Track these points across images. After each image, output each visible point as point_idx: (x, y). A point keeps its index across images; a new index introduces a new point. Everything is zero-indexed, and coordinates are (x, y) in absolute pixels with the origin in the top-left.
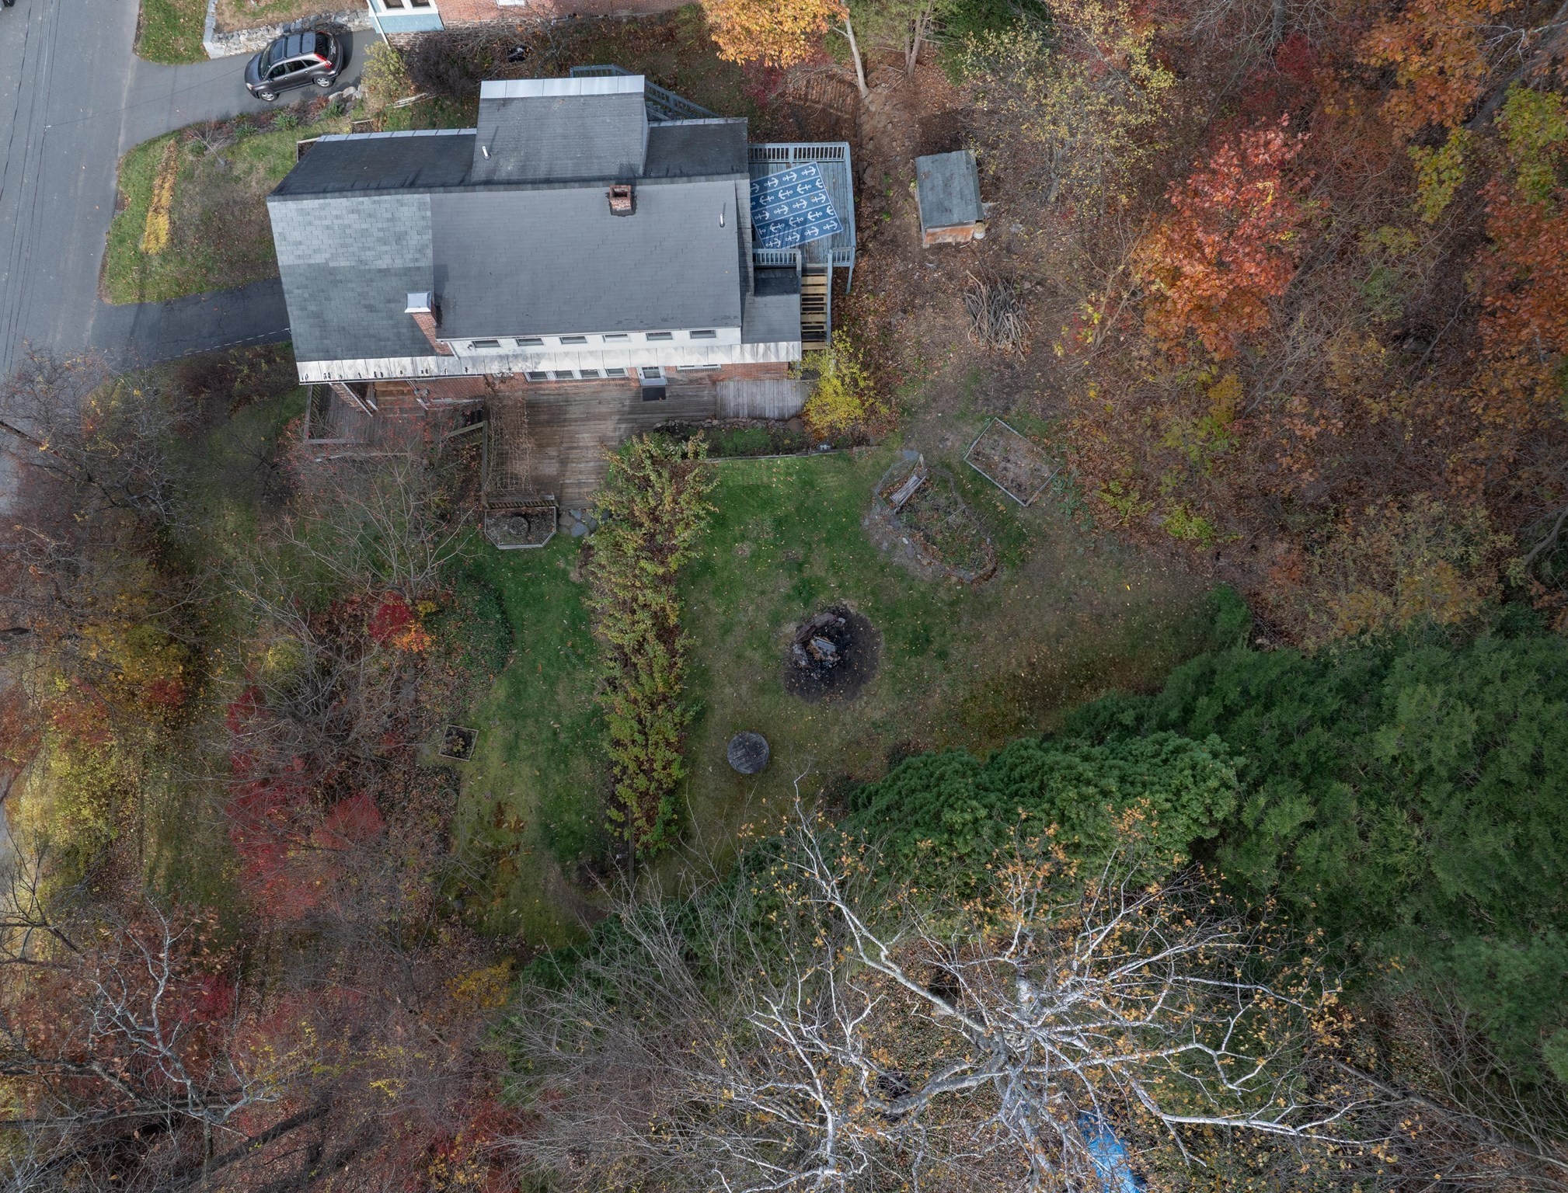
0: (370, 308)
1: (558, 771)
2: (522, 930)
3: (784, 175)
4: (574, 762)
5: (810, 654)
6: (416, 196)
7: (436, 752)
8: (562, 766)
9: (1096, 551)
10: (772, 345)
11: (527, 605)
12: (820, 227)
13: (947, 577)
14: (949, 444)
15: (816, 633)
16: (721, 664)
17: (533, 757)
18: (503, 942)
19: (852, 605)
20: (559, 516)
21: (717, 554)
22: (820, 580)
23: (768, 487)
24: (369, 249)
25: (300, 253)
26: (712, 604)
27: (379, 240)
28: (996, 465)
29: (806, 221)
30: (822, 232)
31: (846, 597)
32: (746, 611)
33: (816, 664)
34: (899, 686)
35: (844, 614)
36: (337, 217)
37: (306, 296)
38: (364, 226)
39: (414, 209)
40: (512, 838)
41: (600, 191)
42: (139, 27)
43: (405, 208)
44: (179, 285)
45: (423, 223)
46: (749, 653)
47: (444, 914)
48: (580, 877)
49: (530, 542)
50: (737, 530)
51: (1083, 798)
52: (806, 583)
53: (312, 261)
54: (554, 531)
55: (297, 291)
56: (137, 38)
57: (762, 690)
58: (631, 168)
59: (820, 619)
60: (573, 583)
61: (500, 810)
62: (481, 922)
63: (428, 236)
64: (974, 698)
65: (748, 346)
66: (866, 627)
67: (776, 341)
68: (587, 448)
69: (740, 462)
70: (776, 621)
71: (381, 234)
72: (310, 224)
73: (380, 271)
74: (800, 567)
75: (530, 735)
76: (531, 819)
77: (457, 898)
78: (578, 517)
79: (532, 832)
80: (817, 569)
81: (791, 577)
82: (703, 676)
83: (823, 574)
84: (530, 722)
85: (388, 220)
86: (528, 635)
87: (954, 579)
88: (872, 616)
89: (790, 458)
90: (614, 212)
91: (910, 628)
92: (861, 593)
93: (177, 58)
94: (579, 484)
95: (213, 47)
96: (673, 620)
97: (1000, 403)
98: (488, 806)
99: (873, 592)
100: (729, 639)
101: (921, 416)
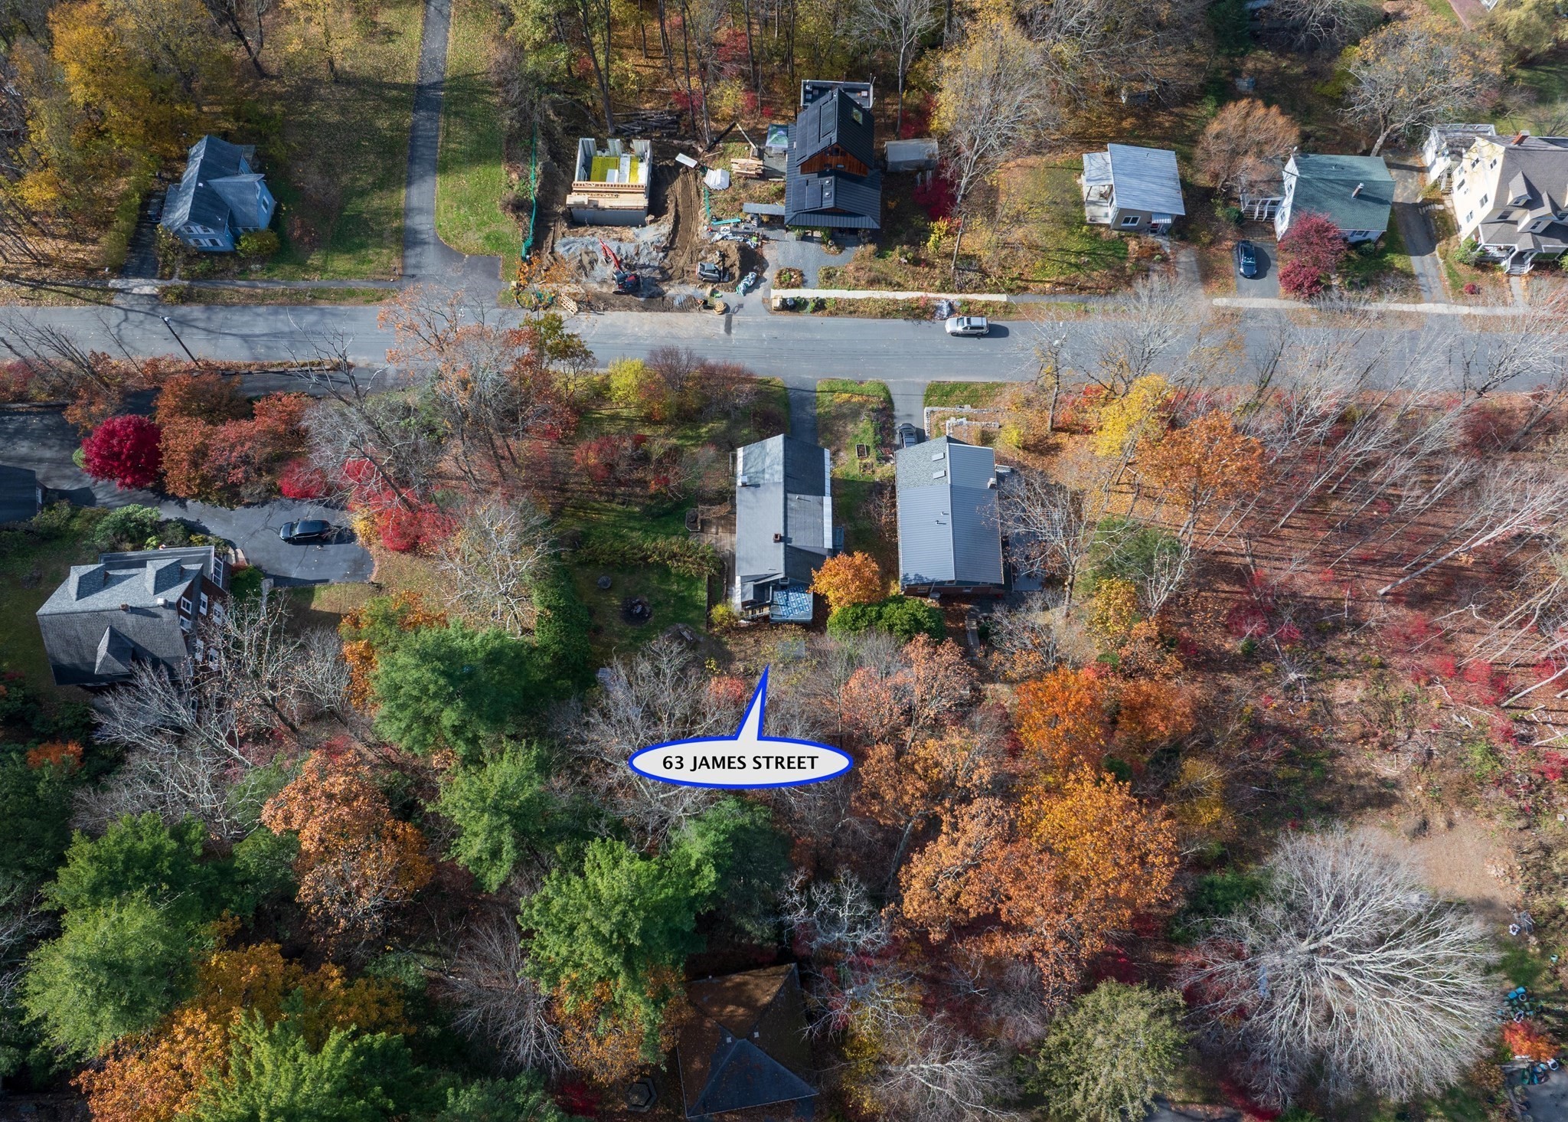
15: (643, 607)
19: (652, 618)
22: (661, 609)
25: (765, 446)
35: (649, 616)
41: (782, 532)
46: (639, 585)
52: (660, 605)
59: (648, 610)
70: (649, 595)
74: (667, 603)
90: (774, 535)
93: (928, 396)
94: (708, 536)
100: (644, 580)
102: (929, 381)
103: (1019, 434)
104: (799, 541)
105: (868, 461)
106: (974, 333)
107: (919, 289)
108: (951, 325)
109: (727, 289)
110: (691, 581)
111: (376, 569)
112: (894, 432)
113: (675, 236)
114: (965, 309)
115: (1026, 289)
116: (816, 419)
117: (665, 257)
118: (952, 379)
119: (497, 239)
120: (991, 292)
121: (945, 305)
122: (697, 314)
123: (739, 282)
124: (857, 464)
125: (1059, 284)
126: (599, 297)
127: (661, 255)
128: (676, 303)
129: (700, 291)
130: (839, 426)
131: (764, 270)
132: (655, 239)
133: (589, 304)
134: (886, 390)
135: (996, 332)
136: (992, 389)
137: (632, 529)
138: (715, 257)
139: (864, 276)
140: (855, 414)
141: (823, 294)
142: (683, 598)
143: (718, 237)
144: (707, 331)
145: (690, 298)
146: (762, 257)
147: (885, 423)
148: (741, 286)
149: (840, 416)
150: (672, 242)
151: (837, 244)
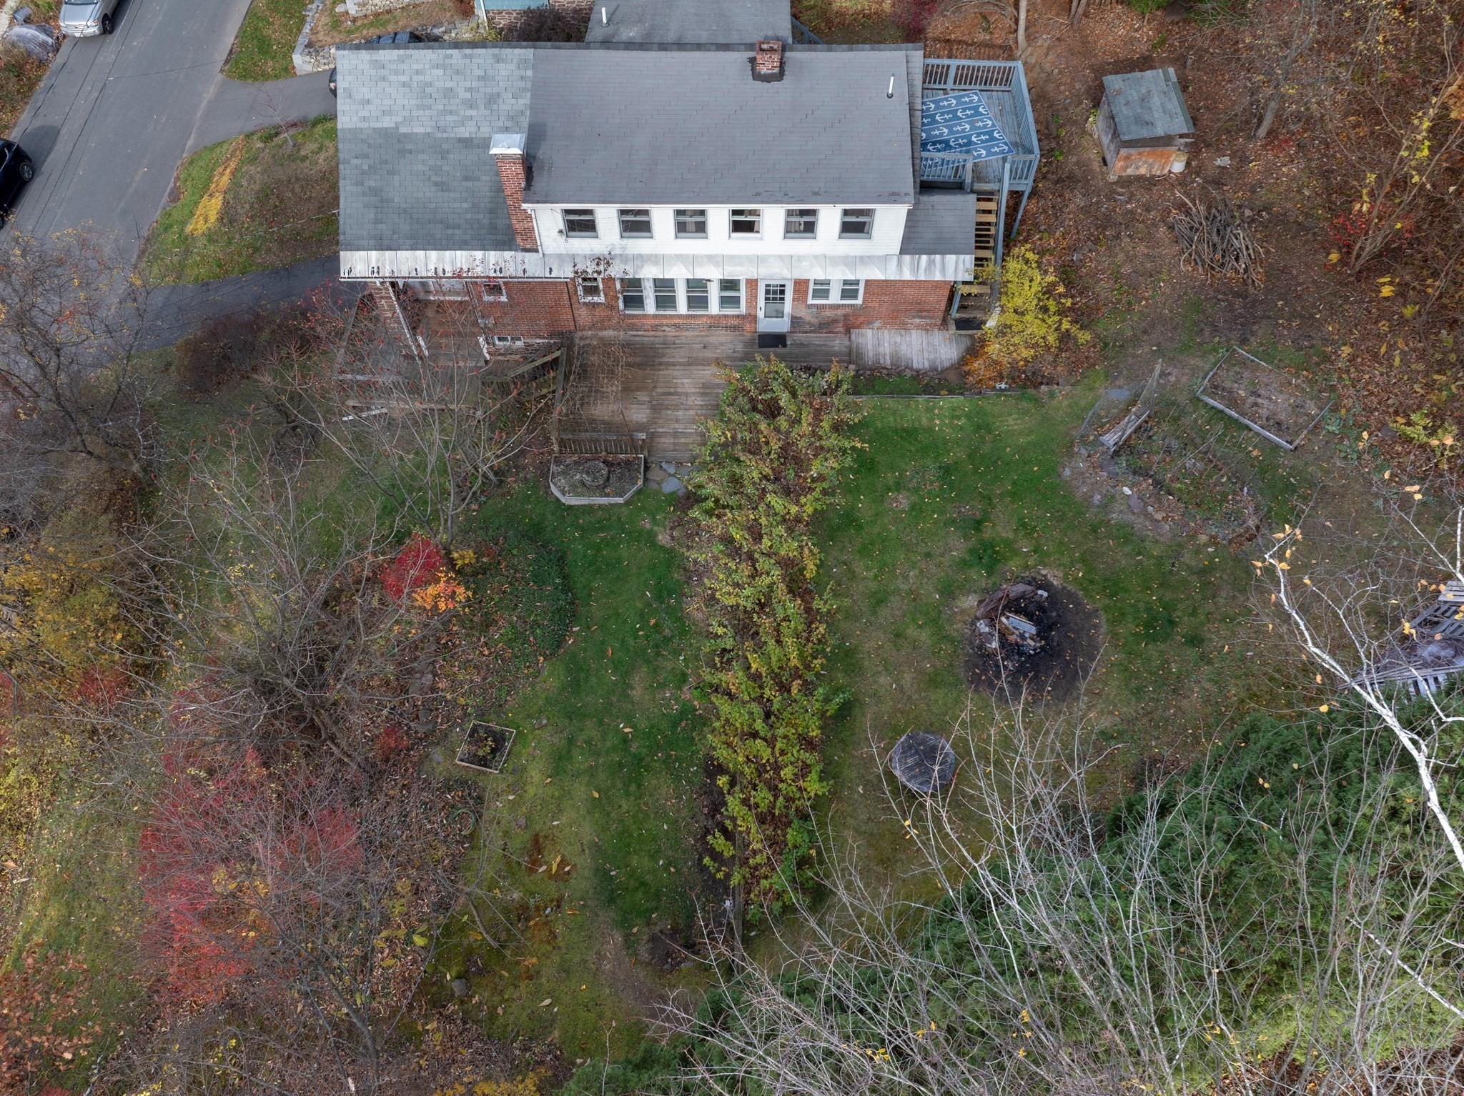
0: (442, 186)
1: (627, 794)
2: (556, 1034)
3: (942, 100)
4: (650, 782)
5: (1001, 634)
6: (517, 51)
7: (453, 758)
8: (633, 787)
10: (938, 257)
11: (598, 571)
12: (988, 149)
13: (1193, 536)
14: (1172, 379)
15: (1008, 608)
16: (872, 644)
17: (591, 771)
18: (525, 1049)
19: (1054, 576)
20: (647, 469)
21: (863, 505)
22: (1008, 543)
23: (929, 430)
24: (451, 113)
25: (365, 113)
26: (859, 567)
27: (464, 102)
28: (1244, 400)
29: (970, 143)
30: (989, 154)
31: (1045, 566)
32: (906, 578)
33: (1011, 648)
34: (1134, 683)
35: (1045, 586)
36: (417, 72)
37: (365, 167)
38: (449, 84)
39: (513, 66)
40: (552, 889)
42: (231, 52)
43: (502, 66)
44: (220, 266)
45: (522, 84)
47: (437, 1004)
48: (652, 952)
49: (607, 495)
50: (890, 478)
52: (988, 546)
53: (379, 125)
54: (640, 483)
55: (355, 161)
56: (227, 62)
57: (933, 681)
58: (777, 37)
60: (662, 547)
61: (536, 847)
62: (493, 1016)
63: (525, 100)
64: (1254, 697)
65: (907, 258)
66: (1078, 604)
67: (944, 252)
68: (687, 395)
69: (890, 401)
71: (468, 95)
72: (383, 79)
73: (460, 140)
75: (589, 742)
76: (584, 862)
77: (458, 977)
78: (672, 471)
79: (582, 882)
80: (1001, 528)
81: (966, 537)
82: (846, 659)
83: (1011, 535)
84: (590, 723)
85: (479, 78)
86: (596, 609)
87: (1203, 538)
88: (1084, 589)
89: (957, 400)
90: (757, 77)
91: (1142, 606)
92: (1066, 560)
93: (262, 77)
94: (676, 434)
95: (301, 62)
96: (811, 570)
98: (521, 839)
99: (1083, 560)
100: (884, 612)
101: (1131, 350)
102: (220, 77)
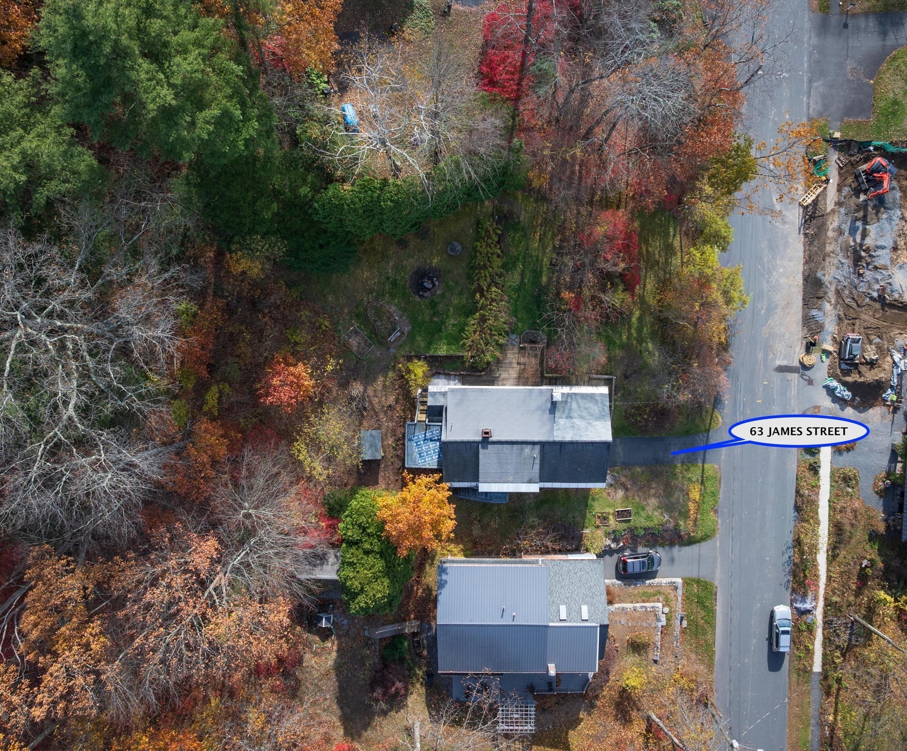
5: (432, 282)
9: (332, 308)
13: (384, 304)
14: (379, 351)
15: (430, 289)
16: (463, 281)
19: (417, 298)
21: (462, 319)
22: (428, 308)
26: (465, 302)
28: (363, 341)
31: (419, 301)
33: (431, 279)
34: (403, 269)
35: (420, 296)
41: (494, 438)
46: (453, 284)
50: (455, 328)
51: (354, 205)
52: (433, 307)
56: (716, 593)
57: (449, 271)
58: (483, 448)
59: (427, 294)
64: (379, 262)
66: (413, 290)
67: (436, 391)
69: (453, 353)
70: (443, 295)
74: (434, 314)
80: (428, 312)
81: (438, 310)
82: (469, 275)
83: (426, 310)
88: (410, 294)
91: (398, 289)
92: (414, 303)
93: (698, 582)
94: (513, 354)
95: (679, 581)
96: (478, 294)
97: (359, 365)
99: (410, 302)
100: (460, 289)
102: (716, 583)
103: (634, 688)
104: (486, 457)
105: (612, 521)
106: (773, 637)
107: (829, 578)
108: (783, 611)
109: (831, 367)
110: (455, 339)
111: (467, 9)
112: (652, 546)
113: (899, 308)
114: (804, 627)
115: (828, 694)
116: (671, 464)
117: (872, 298)
118: (719, 609)
119: (894, 114)
120: (824, 655)
121: (808, 606)
122: (800, 335)
123: (840, 381)
124: (607, 510)
125: (832, 730)
126: (822, 228)
127: (875, 294)
128: (814, 312)
129: (829, 338)
130: (656, 488)
131: (854, 407)
132: (896, 286)
133: (812, 217)
134: (705, 538)
135: (775, 660)
136: (706, 652)
137: (522, 274)
138: (871, 354)
139: (845, 520)
140: (669, 507)
141: (825, 472)
142: (440, 330)
143: (897, 356)
144: (779, 347)
145: (821, 327)
146: (871, 406)
147: (663, 538)
148: (835, 383)
149: (669, 490)
150: (892, 306)
151: (886, 489)
